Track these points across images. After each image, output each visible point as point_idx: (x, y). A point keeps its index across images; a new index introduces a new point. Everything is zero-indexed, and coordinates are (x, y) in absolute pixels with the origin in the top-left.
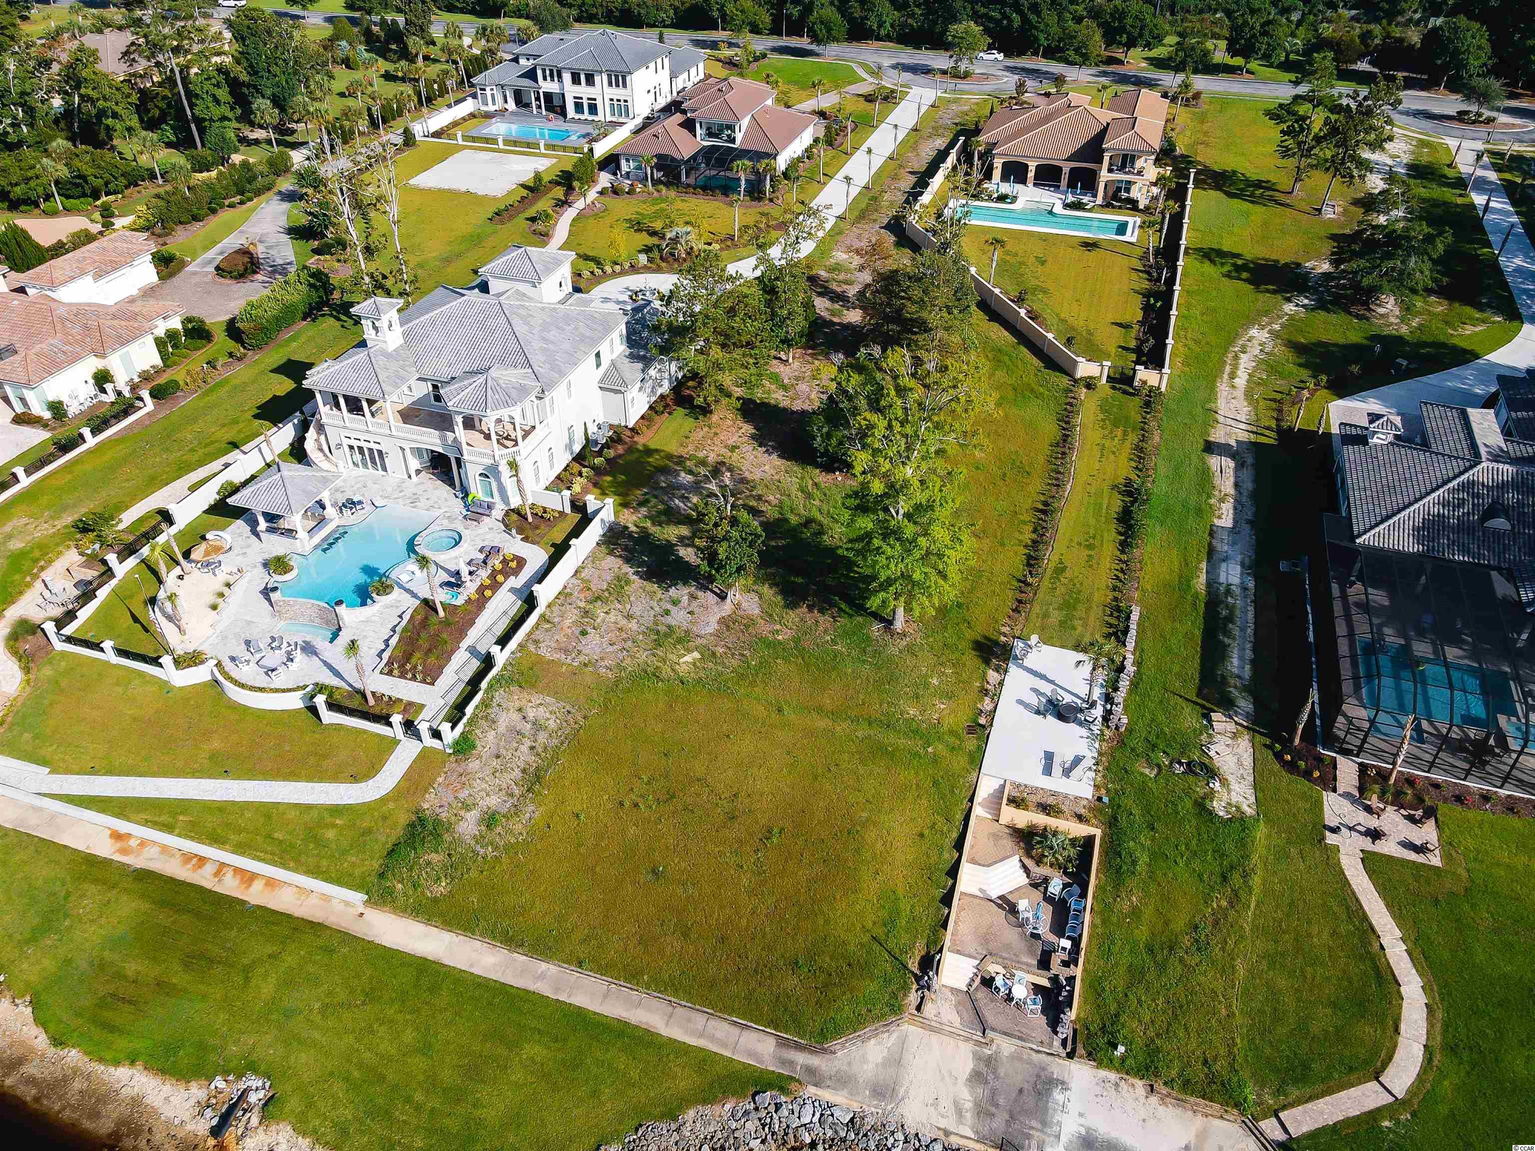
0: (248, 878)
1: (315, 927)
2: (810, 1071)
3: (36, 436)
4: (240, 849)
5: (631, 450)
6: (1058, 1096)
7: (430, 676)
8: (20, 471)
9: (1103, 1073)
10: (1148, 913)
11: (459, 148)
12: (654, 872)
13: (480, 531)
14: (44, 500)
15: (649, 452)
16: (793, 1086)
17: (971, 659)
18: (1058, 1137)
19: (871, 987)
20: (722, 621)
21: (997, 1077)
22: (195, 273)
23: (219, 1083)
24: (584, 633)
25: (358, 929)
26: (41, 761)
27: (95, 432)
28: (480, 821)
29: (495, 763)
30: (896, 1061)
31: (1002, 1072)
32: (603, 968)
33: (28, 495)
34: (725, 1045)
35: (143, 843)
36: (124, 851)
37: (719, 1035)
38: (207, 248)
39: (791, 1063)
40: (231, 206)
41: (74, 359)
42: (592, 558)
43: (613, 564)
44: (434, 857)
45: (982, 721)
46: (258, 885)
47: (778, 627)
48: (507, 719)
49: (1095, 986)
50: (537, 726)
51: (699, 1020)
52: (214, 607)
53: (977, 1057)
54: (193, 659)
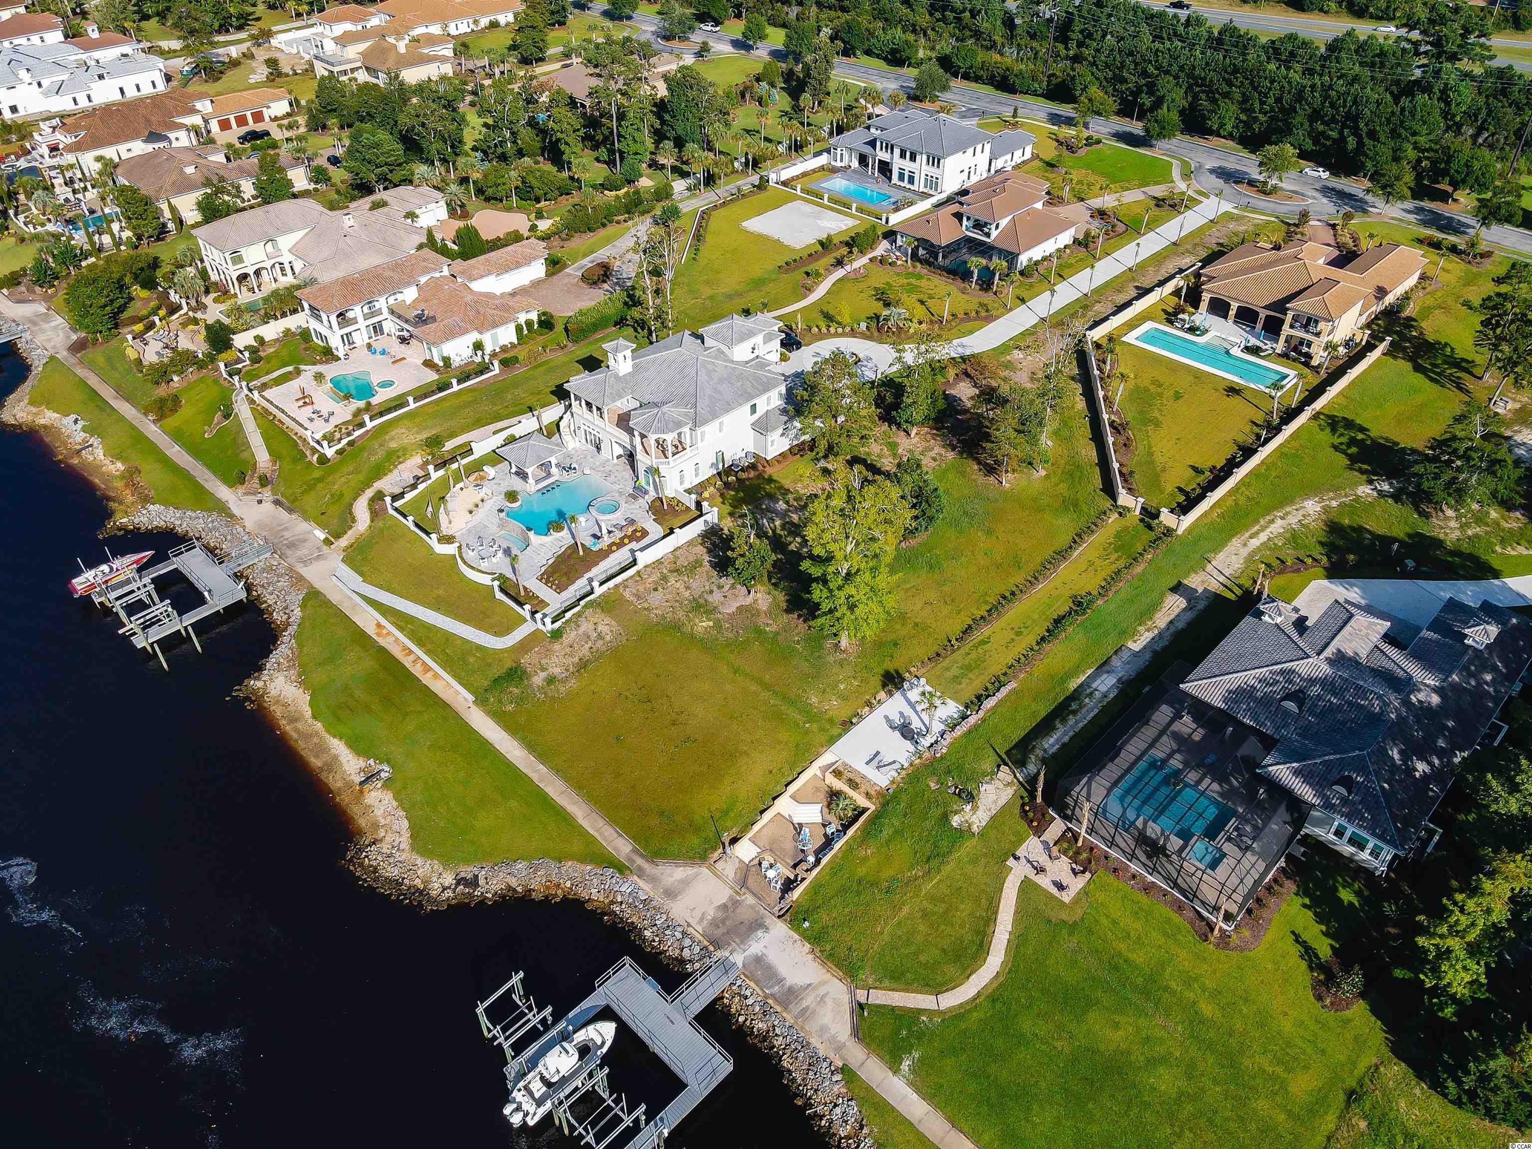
0: (427, 669)
1: (445, 705)
2: (640, 868)
3: (431, 376)
4: (428, 652)
5: (760, 476)
6: (760, 933)
7: (560, 589)
8: (411, 399)
9: (792, 933)
10: (872, 862)
11: (796, 198)
12: (618, 739)
13: (633, 506)
14: (417, 420)
15: (770, 480)
16: (628, 872)
17: (876, 681)
18: (744, 951)
19: (695, 841)
20: (740, 609)
21: (734, 911)
22: (569, 275)
23: (371, 762)
24: (656, 590)
25: (464, 714)
26: (361, 574)
27: (459, 382)
28: (544, 680)
29: (568, 650)
30: (686, 883)
31: (738, 911)
32: (567, 779)
33: (410, 415)
34: (606, 841)
35: (389, 633)
36: (378, 635)
37: (606, 834)
38: (585, 256)
39: (633, 861)
40: (618, 222)
41: (465, 332)
42: (690, 543)
43: (700, 551)
44: (515, 690)
45: (854, 721)
46: (430, 675)
47: (770, 622)
48: (586, 626)
49: (816, 887)
50: (600, 636)
51: (601, 823)
52: (471, 512)
53: (731, 898)
54: (448, 539)
